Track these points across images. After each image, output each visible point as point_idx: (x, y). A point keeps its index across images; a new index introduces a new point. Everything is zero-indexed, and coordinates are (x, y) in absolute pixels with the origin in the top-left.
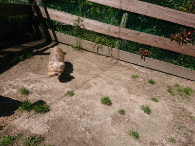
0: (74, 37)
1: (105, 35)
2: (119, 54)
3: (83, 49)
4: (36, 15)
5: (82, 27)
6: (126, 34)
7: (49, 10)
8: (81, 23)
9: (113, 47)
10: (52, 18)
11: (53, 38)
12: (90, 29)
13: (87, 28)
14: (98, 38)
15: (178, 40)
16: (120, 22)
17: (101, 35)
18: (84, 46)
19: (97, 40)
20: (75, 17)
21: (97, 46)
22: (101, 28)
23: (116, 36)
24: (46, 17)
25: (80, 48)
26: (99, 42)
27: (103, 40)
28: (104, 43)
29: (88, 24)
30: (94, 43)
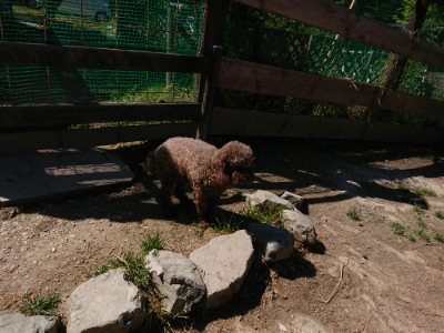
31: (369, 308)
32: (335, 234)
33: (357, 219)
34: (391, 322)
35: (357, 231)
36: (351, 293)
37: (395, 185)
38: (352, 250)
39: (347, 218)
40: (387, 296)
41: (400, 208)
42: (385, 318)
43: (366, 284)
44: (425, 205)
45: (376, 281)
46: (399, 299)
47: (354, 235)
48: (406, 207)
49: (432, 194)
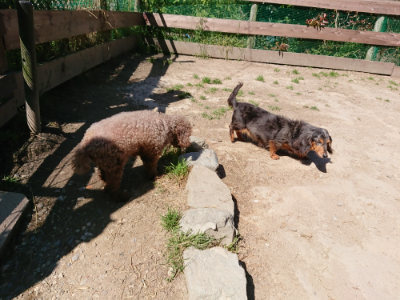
0: (196, 44)
1: (234, 35)
3: (209, 57)
4: (149, 24)
5: (206, 29)
6: (258, 28)
7: (165, 16)
8: (204, 25)
9: (244, 47)
10: (168, 25)
11: (171, 50)
12: (216, 29)
13: (212, 29)
14: (227, 38)
15: (315, 25)
16: (248, 16)
17: (229, 34)
18: (210, 53)
19: (224, 42)
20: (197, 19)
21: (226, 49)
22: (228, 25)
23: (246, 32)
24: (162, 25)
25: (205, 57)
26: (228, 44)
27: (232, 40)
28: (233, 44)
29: (213, 24)
30: (222, 47)
44: (189, 95)
49: (182, 86)
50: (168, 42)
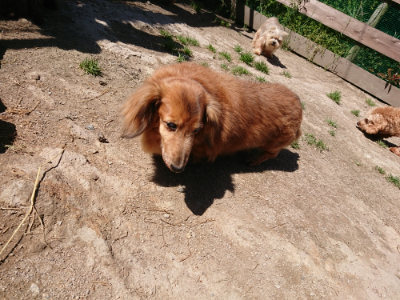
1: (336, 33)
2: (349, 69)
3: (289, 49)
5: (302, 11)
6: (373, 38)
8: (302, 4)
9: (342, 56)
11: (247, 21)
12: (315, 16)
13: (310, 14)
14: (324, 34)
17: (330, 31)
18: (292, 45)
19: (318, 38)
21: (316, 47)
22: (334, 19)
23: (355, 37)
26: (323, 42)
27: (330, 40)
28: (329, 46)
29: (315, 8)
30: (312, 43)
31: (90, 262)
32: (51, 102)
33: (98, 73)
34: (137, 276)
35: (94, 94)
36: (55, 233)
37: (155, 31)
38: (78, 130)
39: (82, 72)
40: (135, 209)
41: (161, 58)
42: (125, 273)
43: (94, 197)
44: (188, 56)
45: (116, 185)
46: (156, 210)
47: (88, 100)
48: (168, 58)
49: (195, 44)
50: (247, 10)
